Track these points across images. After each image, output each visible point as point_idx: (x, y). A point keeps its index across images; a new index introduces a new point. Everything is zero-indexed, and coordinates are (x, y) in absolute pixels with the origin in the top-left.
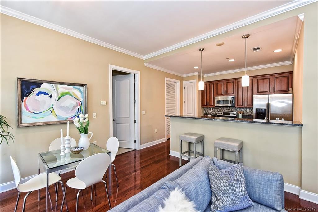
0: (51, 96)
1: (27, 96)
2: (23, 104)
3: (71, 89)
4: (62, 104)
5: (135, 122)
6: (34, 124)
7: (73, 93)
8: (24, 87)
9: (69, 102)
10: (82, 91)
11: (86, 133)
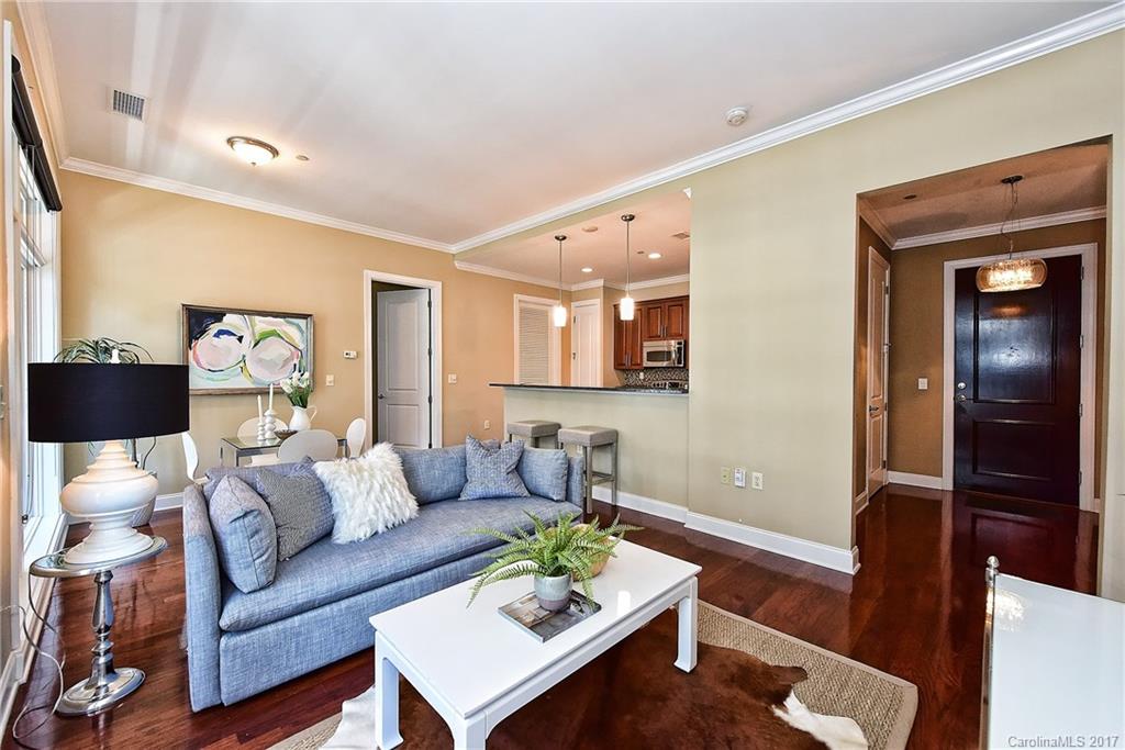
0: (240, 339)
1: (198, 339)
2: (191, 353)
3: (280, 325)
4: (263, 356)
5: (430, 401)
6: (210, 392)
7: (285, 332)
8: (193, 320)
9: (275, 350)
10: (304, 329)
11: (305, 407)
